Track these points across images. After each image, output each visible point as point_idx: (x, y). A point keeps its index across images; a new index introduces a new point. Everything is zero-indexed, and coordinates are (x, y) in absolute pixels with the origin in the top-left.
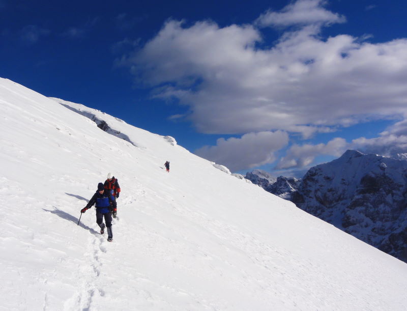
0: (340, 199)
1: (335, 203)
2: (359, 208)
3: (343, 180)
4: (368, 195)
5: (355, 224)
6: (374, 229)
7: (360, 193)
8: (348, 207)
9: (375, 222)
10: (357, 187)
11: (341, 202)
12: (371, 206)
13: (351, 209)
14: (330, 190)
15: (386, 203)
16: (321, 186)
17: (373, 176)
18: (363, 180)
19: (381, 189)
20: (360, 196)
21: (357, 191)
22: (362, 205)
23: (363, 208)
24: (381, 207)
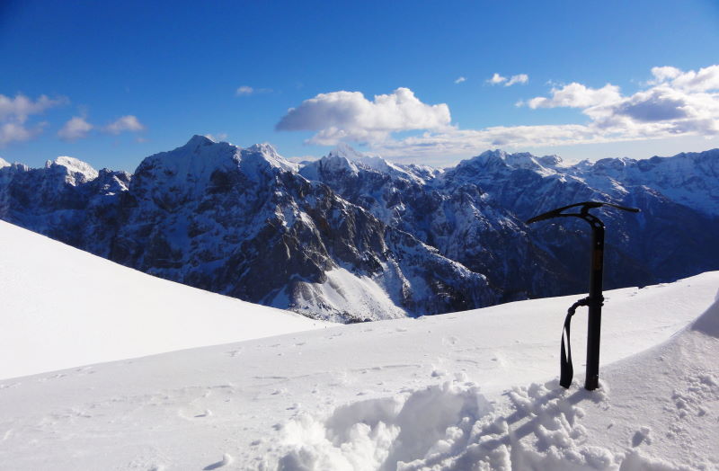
0: (185, 200)
1: (180, 206)
2: (208, 212)
3: (189, 175)
4: (218, 195)
5: (204, 232)
6: (226, 236)
7: (209, 193)
8: (194, 211)
9: (226, 228)
10: (206, 185)
11: (187, 205)
12: (223, 209)
13: (199, 213)
14: (172, 190)
15: (239, 205)
16: (161, 183)
17: (225, 171)
18: (213, 176)
19: (234, 188)
20: (209, 197)
21: (206, 190)
22: (211, 208)
23: (214, 212)
24: (235, 210)
